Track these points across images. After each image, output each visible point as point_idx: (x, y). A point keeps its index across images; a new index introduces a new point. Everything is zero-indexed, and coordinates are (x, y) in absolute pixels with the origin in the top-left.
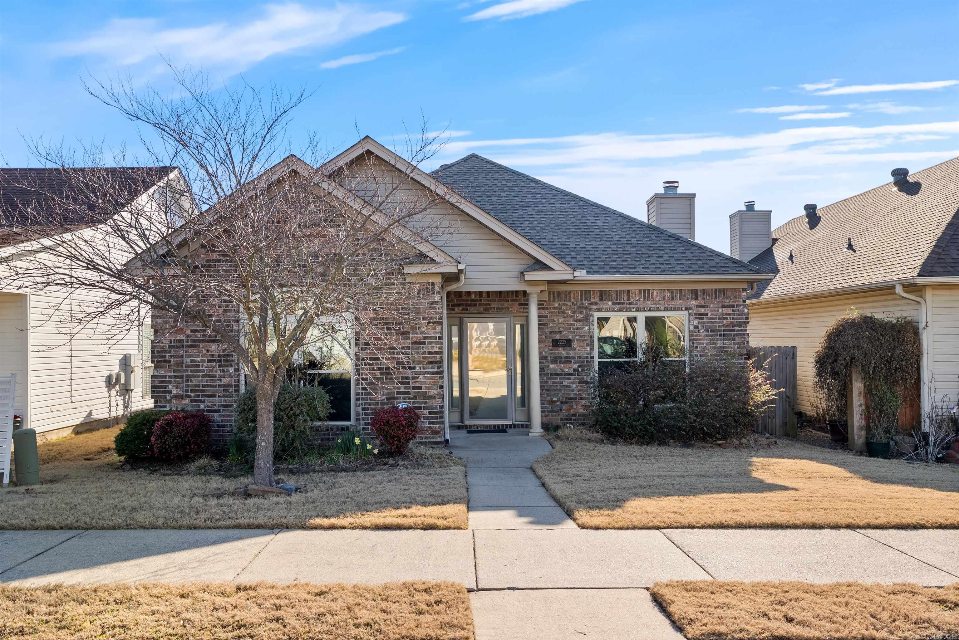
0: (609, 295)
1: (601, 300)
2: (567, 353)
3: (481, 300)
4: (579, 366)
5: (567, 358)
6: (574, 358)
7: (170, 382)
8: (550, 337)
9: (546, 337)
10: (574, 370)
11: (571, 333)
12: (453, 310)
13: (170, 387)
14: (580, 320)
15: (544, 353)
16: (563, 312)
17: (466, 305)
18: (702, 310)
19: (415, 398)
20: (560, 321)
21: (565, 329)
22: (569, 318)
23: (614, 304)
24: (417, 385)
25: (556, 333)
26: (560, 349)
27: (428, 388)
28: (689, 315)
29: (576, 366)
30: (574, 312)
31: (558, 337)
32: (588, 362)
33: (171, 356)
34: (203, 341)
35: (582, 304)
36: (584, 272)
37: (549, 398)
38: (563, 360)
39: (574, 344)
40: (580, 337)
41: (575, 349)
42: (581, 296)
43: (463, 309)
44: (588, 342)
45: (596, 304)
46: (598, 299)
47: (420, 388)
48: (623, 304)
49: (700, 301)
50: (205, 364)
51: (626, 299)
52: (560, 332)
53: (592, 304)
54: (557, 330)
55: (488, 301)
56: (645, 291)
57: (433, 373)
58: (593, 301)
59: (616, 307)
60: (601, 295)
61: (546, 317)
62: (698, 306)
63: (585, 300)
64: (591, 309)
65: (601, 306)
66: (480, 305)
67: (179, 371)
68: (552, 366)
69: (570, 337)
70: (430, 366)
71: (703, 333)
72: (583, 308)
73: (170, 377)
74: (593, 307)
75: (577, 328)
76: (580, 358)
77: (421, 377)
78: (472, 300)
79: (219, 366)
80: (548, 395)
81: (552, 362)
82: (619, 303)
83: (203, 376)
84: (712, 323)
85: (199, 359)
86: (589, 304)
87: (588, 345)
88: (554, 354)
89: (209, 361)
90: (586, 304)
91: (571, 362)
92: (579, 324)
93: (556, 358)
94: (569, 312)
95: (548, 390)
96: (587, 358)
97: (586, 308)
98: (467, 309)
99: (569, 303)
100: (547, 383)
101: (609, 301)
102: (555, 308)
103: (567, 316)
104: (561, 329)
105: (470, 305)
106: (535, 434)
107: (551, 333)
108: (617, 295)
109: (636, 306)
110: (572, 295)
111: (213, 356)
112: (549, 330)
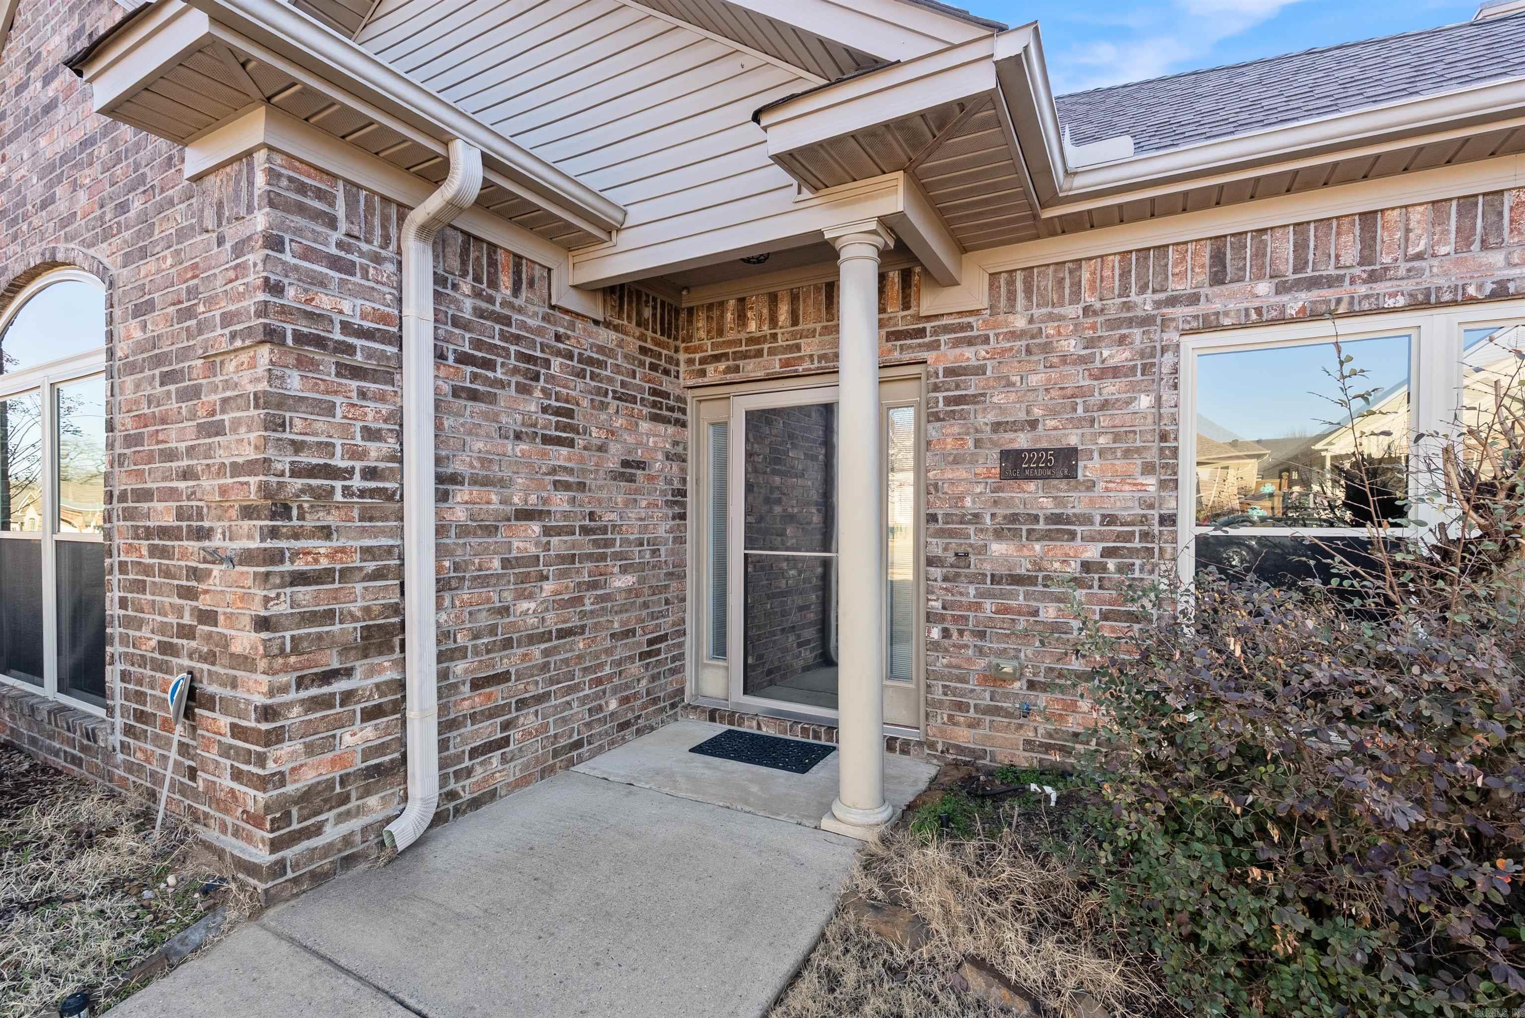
0: (1260, 254)
1: (1218, 278)
2: (1060, 501)
3: (774, 336)
4: (1108, 553)
5: (1056, 519)
6: (1086, 520)
8: (994, 444)
9: (978, 443)
10: (1086, 566)
11: (1078, 423)
12: (703, 373)
14: (1115, 372)
15: (968, 503)
16: (1047, 348)
17: (738, 356)
20: (1034, 380)
21: (1053, 413)
22: (1069, 369)
23: (1282, 288)
25: (1014, 427)
26: (1032, 486)
29: (1092, 552)
30: (1091, 343)
31: (1022, 441)
32: (1145, 536)
35: (1127, 306)
36: (1122, 146)
37: (981, 663)
38: (1041, 526)
39: (1087, 469)
40: (1117, 438)
41: (1091, 485)
42: (1125, 274)
43: (728, 370)
44: (1152, 456)
45: (1194, 299)
46: (1203, 277)
48: (1332, 282)
51: (1350, 254)
52: (1033, 424)
53: (1172, 301)
54: (1022, 416)
55: (794, 335)
56: (1467, 202)
58: (1177, 287)
59: (1294, 303)
60: (1218, 258)
61: (980, 370)
63: (1143, 290)
64: (1165, 322)
65: (1217, 306)
66: (772, 352)
68: (998, 548)
69: (1073, 440)
72: (1130, 322)
74: (1179, 312)
75: (1105, 405)
76: (1110, 519)
78: (751, 340)
80: (980, 651)
81: (999, 534)
82: (1314, 283)
86: (1158, 304)
87: (1148, 469)
88: (1009, 503)
90: (1145, 303)
91: (1072, 535)
92: (1111, 388)
93: (1014, 518)
94: (1071, 346)
95: (982, 635)
96: (1144, 520)
97: (1146, 321)
98: (737, 369)
99: (1073, 311)
100: (978, 607)
101: (1259, 278)
102: (1013, 335)
103: (1064, 359)
104: (1037, 412)
105: (745, 356)
106: (842, 828)
107: (997, 427)
108: (1300, 247)
109: (1409, 286)
110: (1086, 276)
112: (991, 417)
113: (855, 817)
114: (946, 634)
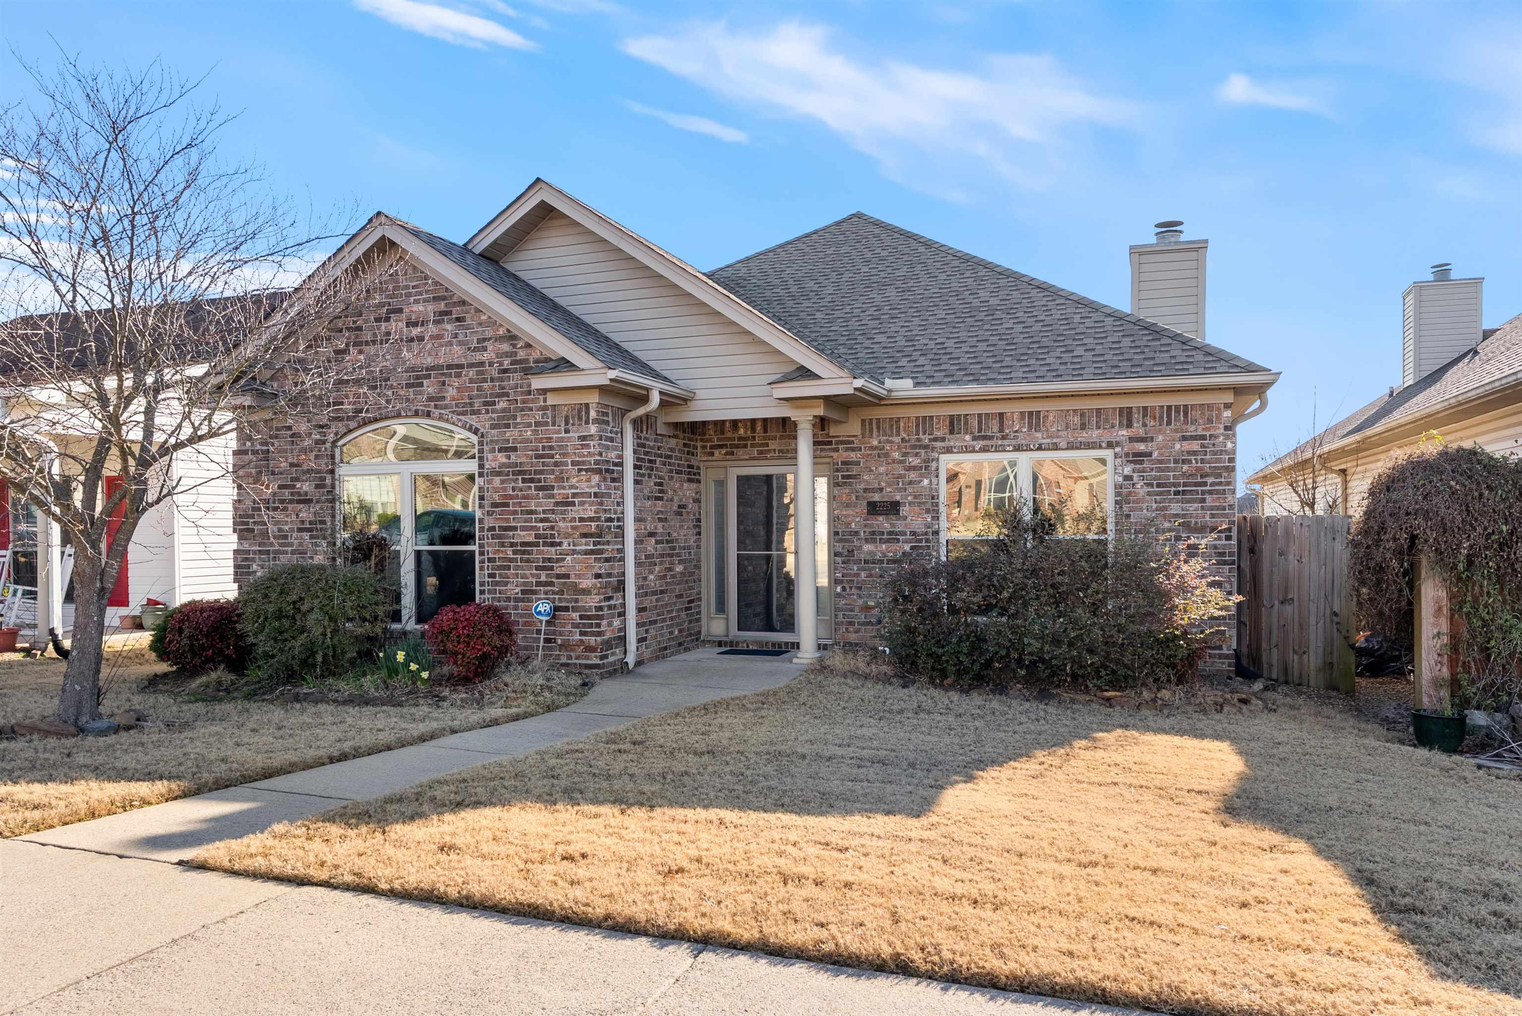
0: (966, 423)
1: (952, 432)
2: (893, 525)
3: (754, 438)
4: (912, 548)
5: (890, 533)
6: (904, 534)
7: (253, 560)
8: (864, 498)
9: (857, 498)
10: (904, 554)
11: (900, 490)
12: (712, 454)
13: (255, 567)
14: (914, 468)
15: (853, 525)
16: (887, 455)
17: (732, 446)
18: (1142, 447)
19: (561, 592)
20: (882, 469)
21: (889, 484)
22: (896, 466)
23: (974, 439)
24: (563, 571)
25: (873, 491)
26: (881, 518)
27: (579, 576)
28: (1116, 456)
29: (907, 547)
30: (905, 455)
31: (877, 497)
32: (927, 541)
33: (255, 523)
34: (291, 502)
35: (919, 440)
36: (908, 383)
37: (860, 602)
38: (885, 537)
39: (904, 510)
40: (915, 497)
41: (905, 518)
42: (917, 425)
43: (727, 454)
44: (929, 506)
45: (943, 439)
46: (947, 431)
47: (567, 576)
48: (991, 438)
49: (1138, 429)
50: (294, 535)
51: (996, 429)
52: (881, 490)
53: (936, 439)
54: (876, 486)
55: (765, 438)
56: (1031, 414)
57: (586, 553)
58: (938, 434)
59: (978, 445)
60: (952, 423)
61: (858, 463)
62: (1132, 440)
63: (924, 433)
64: (933, 449)
65: (952, 444)
66: (752, 446)
67: (264, 544)
68: (867, 547)
69: (898, 498)
70: (584, 540)
71: (1141, 489)
72: (920, 447)
73: (255, 552)
74: (938, 444)
75: (910, 483)
76: (914, 533)
77: (569, 558)
78: (740, 439)
79: (311, 537)
80: (860, 596)
81: (867, 541)
82: (984, 438)
83: (293, 552)
84: (1160, 470)
85: (287, 528)
86: (930, 440)
87: (928, 511)
88: (871, 526)
89: (300, 530)
90: (926, 439)
91: (898, 540)
92: (913, 475)
93: (873, 533)
94: (896, 455)
95: (860, 588)
96: (926, 533)
97: (926, 447)
98: (732, 453)
99: (897, 439)
100: (858, 575)
101: (966, 433)
102: (873, 448)
103: (894, 461)
104: (883, 484)
105: (737, 446)
107: (865, 490)
108: (980, 423)
109: (1014, 442)
110: (902, 425)
111: (303, 522)
112: (863, 486)
113: (807, 655)
114: (844, 589)
